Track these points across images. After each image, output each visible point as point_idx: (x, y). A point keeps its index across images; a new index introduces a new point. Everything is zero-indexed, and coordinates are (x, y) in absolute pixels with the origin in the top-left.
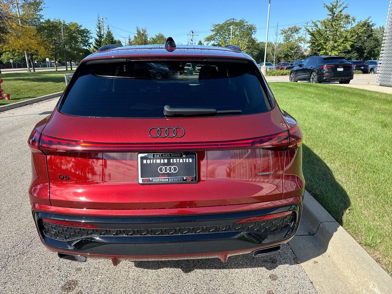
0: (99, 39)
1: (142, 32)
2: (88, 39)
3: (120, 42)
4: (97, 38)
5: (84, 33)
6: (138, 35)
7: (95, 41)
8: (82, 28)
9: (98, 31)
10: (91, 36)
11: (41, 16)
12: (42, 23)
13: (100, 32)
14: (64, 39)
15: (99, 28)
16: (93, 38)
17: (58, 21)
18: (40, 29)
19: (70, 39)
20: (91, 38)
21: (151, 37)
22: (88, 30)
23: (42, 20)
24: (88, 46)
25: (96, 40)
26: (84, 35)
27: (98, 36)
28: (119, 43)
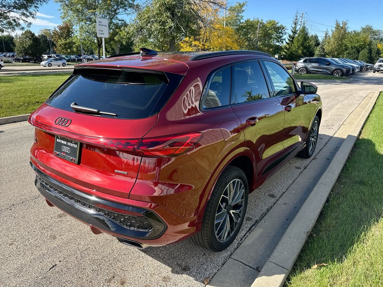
0: (293, 35)
1: (341, 26)
2: (282, 35)
3: (317, 37)
4: (291, 34)
5: (279, 30)
6: (336, 29)
7: (288, 37)
8: (279, 25)
9: (294, 27)
10: (285, 32)
11: (242, 17)
12: (242, 23)
13: (295, 28)
14: (258, 37)
15: (295, 24)
16: (287, 34)
17: (257, 20)
18: (240, 29)
19: (265, 37)
20: (285, 34)
21: (353, 30)
22: (284, 26)
23: (242, 21)
24: (280, 42)
25: (290, 36)
26: (279, 32)
27: (293, 32)
28: (315, 38)
